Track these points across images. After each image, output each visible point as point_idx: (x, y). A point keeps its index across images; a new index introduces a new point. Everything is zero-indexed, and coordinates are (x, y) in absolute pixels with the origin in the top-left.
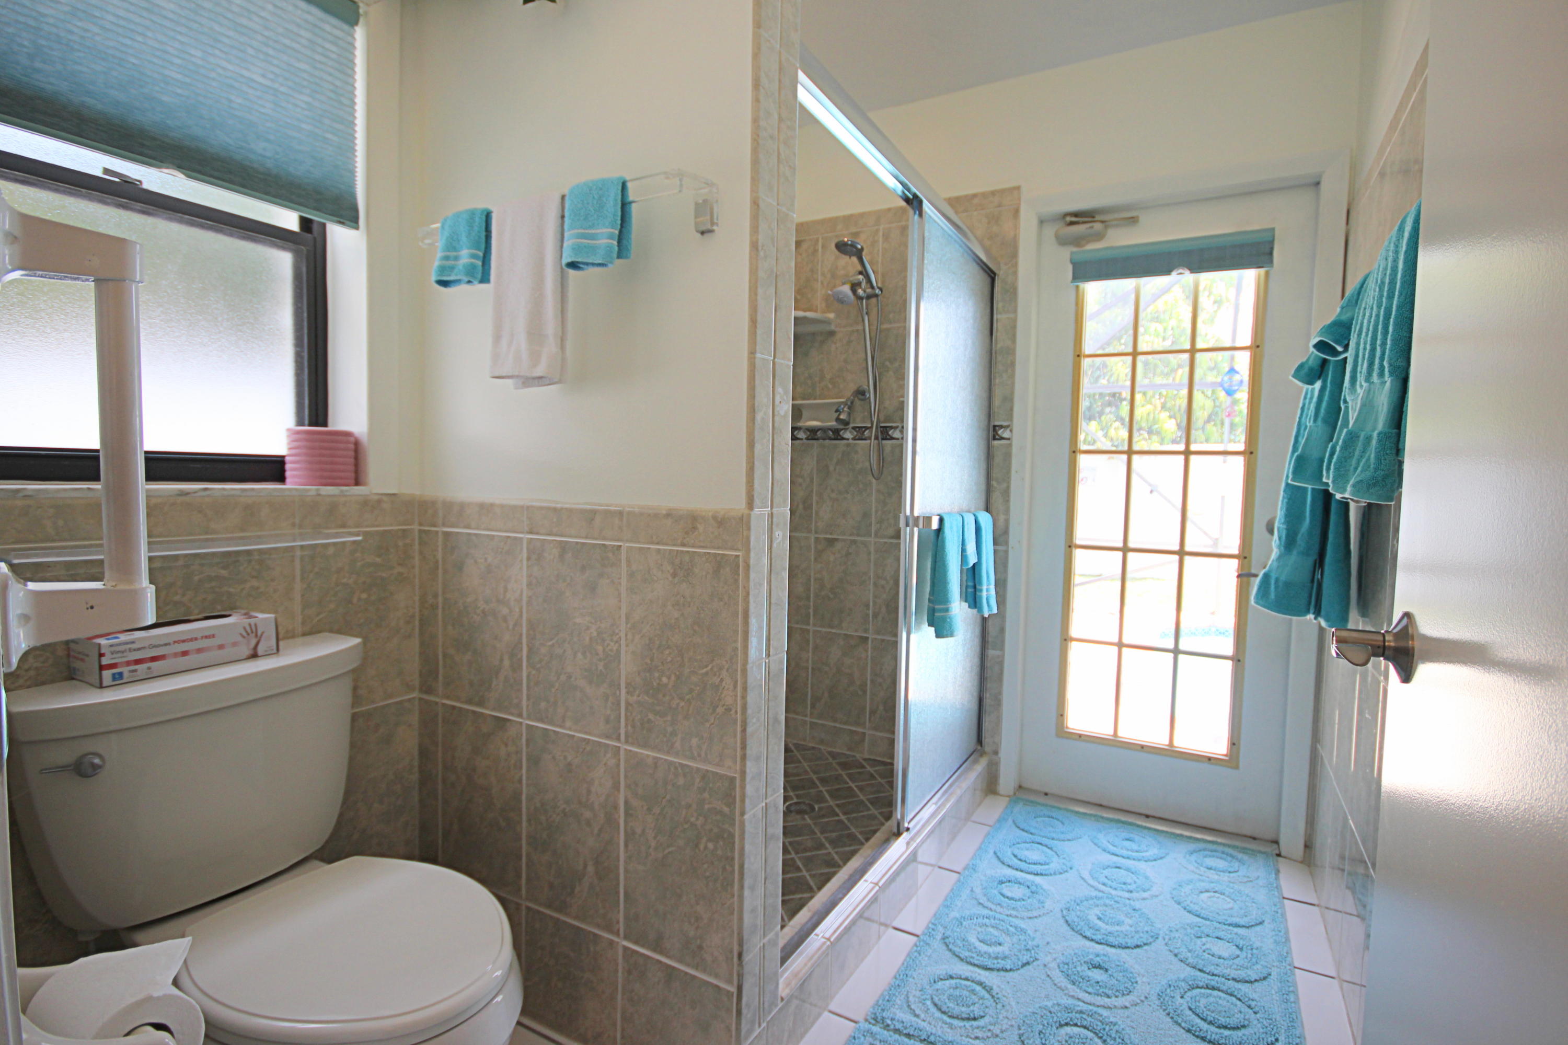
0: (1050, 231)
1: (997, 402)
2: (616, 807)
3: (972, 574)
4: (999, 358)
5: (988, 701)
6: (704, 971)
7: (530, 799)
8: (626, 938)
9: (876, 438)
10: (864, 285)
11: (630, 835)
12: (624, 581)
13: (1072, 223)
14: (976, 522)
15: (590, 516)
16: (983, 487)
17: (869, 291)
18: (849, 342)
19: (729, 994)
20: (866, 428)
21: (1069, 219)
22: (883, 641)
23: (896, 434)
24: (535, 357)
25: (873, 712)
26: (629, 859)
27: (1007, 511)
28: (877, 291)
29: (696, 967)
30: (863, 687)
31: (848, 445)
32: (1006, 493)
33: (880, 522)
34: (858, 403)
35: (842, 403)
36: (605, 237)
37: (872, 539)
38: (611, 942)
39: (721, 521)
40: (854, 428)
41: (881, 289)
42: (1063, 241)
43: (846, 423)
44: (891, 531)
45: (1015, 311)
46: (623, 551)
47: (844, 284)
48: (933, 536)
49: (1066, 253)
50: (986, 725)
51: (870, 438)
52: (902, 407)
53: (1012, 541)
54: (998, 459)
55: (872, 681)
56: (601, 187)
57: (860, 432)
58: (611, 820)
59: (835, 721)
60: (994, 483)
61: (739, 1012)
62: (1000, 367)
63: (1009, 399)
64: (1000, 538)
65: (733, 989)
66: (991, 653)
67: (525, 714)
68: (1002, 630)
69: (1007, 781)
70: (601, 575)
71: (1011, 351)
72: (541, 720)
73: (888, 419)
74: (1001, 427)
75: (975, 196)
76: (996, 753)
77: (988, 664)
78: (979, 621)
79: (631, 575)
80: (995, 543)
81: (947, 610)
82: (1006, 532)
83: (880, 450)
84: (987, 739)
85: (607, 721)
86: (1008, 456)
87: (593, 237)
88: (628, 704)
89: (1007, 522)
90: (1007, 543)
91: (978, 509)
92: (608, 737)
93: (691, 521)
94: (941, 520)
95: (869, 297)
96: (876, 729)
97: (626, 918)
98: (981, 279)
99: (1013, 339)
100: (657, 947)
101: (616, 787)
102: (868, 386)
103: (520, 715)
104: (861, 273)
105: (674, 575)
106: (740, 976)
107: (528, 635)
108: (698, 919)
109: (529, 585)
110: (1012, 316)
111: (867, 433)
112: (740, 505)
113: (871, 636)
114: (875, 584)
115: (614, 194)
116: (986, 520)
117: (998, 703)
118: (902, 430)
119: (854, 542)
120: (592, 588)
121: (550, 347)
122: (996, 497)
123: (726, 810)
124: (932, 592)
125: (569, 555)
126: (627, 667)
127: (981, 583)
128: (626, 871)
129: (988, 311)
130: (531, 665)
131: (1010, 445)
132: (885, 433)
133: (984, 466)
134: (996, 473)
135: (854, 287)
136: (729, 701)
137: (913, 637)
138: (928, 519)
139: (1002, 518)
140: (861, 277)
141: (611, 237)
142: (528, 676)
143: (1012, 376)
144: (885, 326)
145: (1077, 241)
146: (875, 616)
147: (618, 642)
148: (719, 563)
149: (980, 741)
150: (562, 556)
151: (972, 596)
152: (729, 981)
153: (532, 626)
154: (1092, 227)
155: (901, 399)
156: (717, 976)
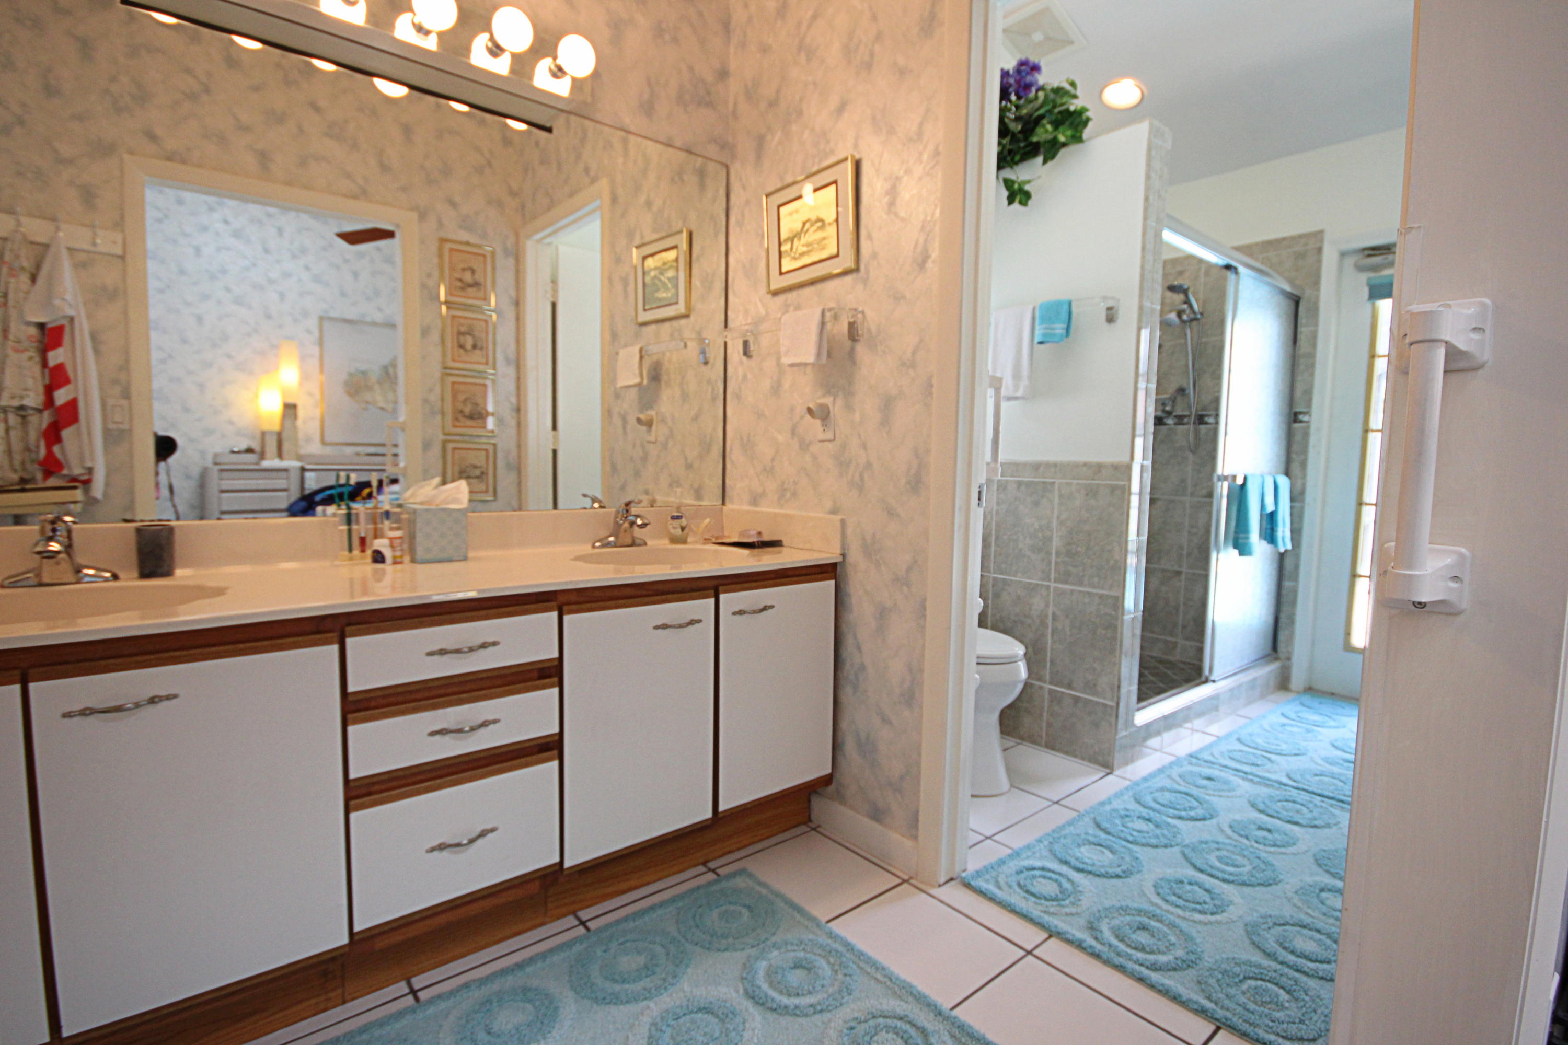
0: (1350, 262)
1: (1298, 394)
2: (1046, 616)
3: (1270, 519)
4: (1302, 361)
5: (1283, 616)
6: (1098, 697)
7: (994, 615)
8: (1051, 683)
9: (1194, 423)
10: (1188, 311)
11: (1054, 631)
12: (1056, 500)
13: (1369, 256)
14: (1275, 483)
15: (1036, 466)
16: (1283, 459)
17: (1192, 316)
18: (1173, 353)
19: (1111, 707)
20: (1186, 416)
21: (1367, 252)
22: (1194, 574)
23: (1211, 420)
24: (1016, 387)
25: (1184, 627)
26: (1054, 642)
27: (1304, 476)
28: (1199, 316)
29: (1093, 695)
30: (1177, 609)
31: (1170, 429)
32: (1304, 464)
33: (1195, 485)
34: (1179, 399)
35: (1166, 399)
36: (1060, 328)
37: (1187, 499)
38: (1041, 687)
39: (1115, 467)
40: (1176, 417)
41: (1202, 314)
42: (1360, 269)
43: (1169, 413)
44: (1204, 492)
45: (1316, 325)
46: (1056, 486)
47: (1170, 312)
48: (1238, 489)
49: (1364, 277)
50: (1282, 637)
51: (1188, 423)
52: (1217, 401)
53: (1308, 498)
54: (1298, 437)
55: (1185, 604)
56: (1058, 304)
57: (1180, 420)
58: (1043, 624)
59: (1153, 632)
60: (1294, 456)
61: (1117, 716)
62: (1302, 367)
63: (1309, 392)
64: (1297, 497)
65: (1113, 704)
66: (1287, 584)
67: (992, 571)
68: (1297, 567)
69: (1298, 678)
70: (1043, 497)
71: (1312, 355)
72: (1002, 574)
73: (1204, 409)
74: (1301, 413)
75: (1284, 239)
76: (1289, 659)
77: (1284, 592)
78: (1277, 557)
79: (1061, 496)
80: (1292, 499)
81: (1247, 538)
82: (1303, 492)
83: (1197, 433)
84: (1281, 646)
85: (1043, 572)
86: (1306, 435)
87: (1053, 329)
88: (1056, 563)
89: (1304, 485)
90: (1303, 501)
91: (1277, 473)
92: (1043, 580)
93: (1099, 467)
94: (1245, 478)
95: (1192, 320)
96: (1187, 639)
97: (1051, 673)
98: (1287, 305)
99: (1314, 346)
100: (1069, 686)
101: (1047, 605)
102: (1189, 384)
103: (989, 572)
104: (1185, 303)
105: (1087, 495)
106: (1118, 698)
107: (996, 530)
108: (1095, 670)
109: (998, 504)
110: (1312, 328)
111: (1186, 420)
112: (1126, 459)
113: (1184, 569)
114: (1189, 532)
115: (1066, 307)
116: (1284, 483)
117: (1292, 620)
118: (1217, 416)
119: (1173, 501)
120: (1037, 504)
121: (1025, 382)
122: (1295, 467)
123: (1113, 613)
124: (1237, 526)
125: (1023, 488)
126: (1056, 543)
127: (1276, 525)
128: (1052, 649)
129: (1292, 326)
130: (997, 545)
131: (1308, 427)
132: (1201, 420)
133: (1284, 443)
134: (1295, 448)
135: (1180, 314)
136: (1117, 557)
137: (1220, 556)
138: (1234, 477)
139: (1299, 482)
140: (1185, 306)
141: (1063, 329)
142: (995, 552)
143: (1312, 375)
144: (1204, 340)
145: (1375, 268)
146: (1189, 555)
147: (1051, 531)
148: (1113, 489)
149: (1275, 647)
150: (1018, 488)
151: (1269, 534)
152: (1112, 700)
153: (998, 525)
154: (1386, 258)
155: (1216, 394)
156: (1104, 698)
